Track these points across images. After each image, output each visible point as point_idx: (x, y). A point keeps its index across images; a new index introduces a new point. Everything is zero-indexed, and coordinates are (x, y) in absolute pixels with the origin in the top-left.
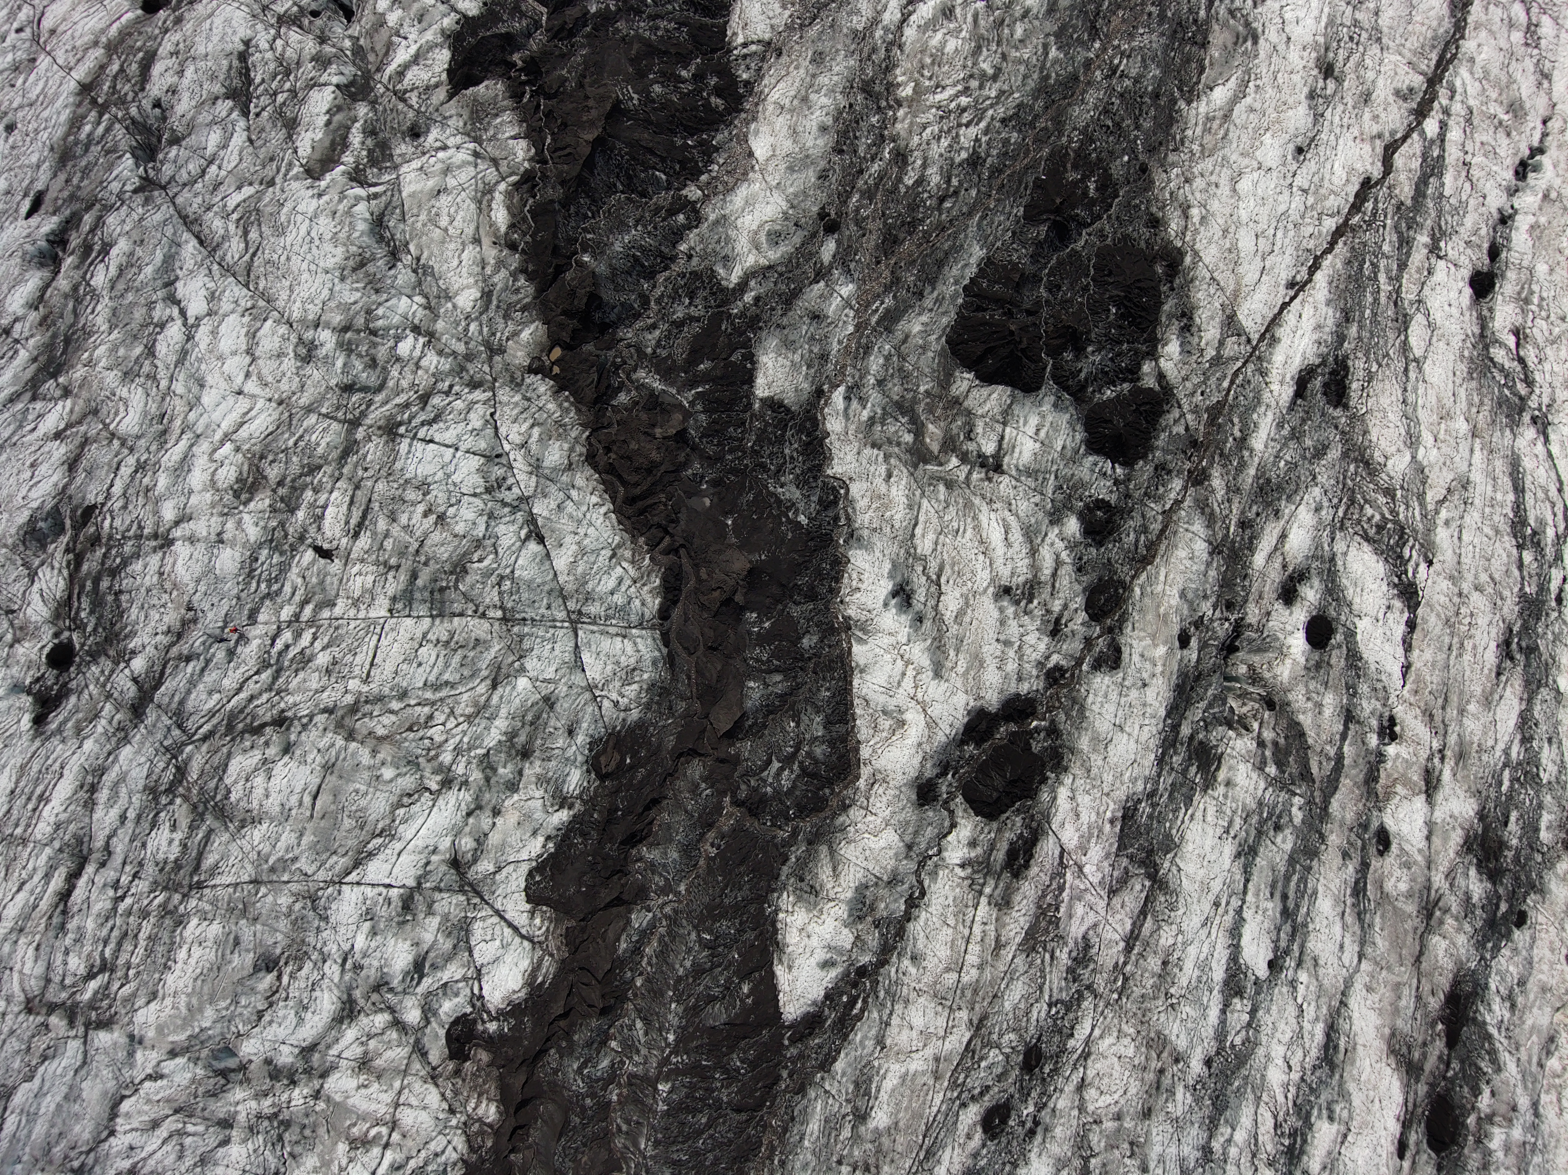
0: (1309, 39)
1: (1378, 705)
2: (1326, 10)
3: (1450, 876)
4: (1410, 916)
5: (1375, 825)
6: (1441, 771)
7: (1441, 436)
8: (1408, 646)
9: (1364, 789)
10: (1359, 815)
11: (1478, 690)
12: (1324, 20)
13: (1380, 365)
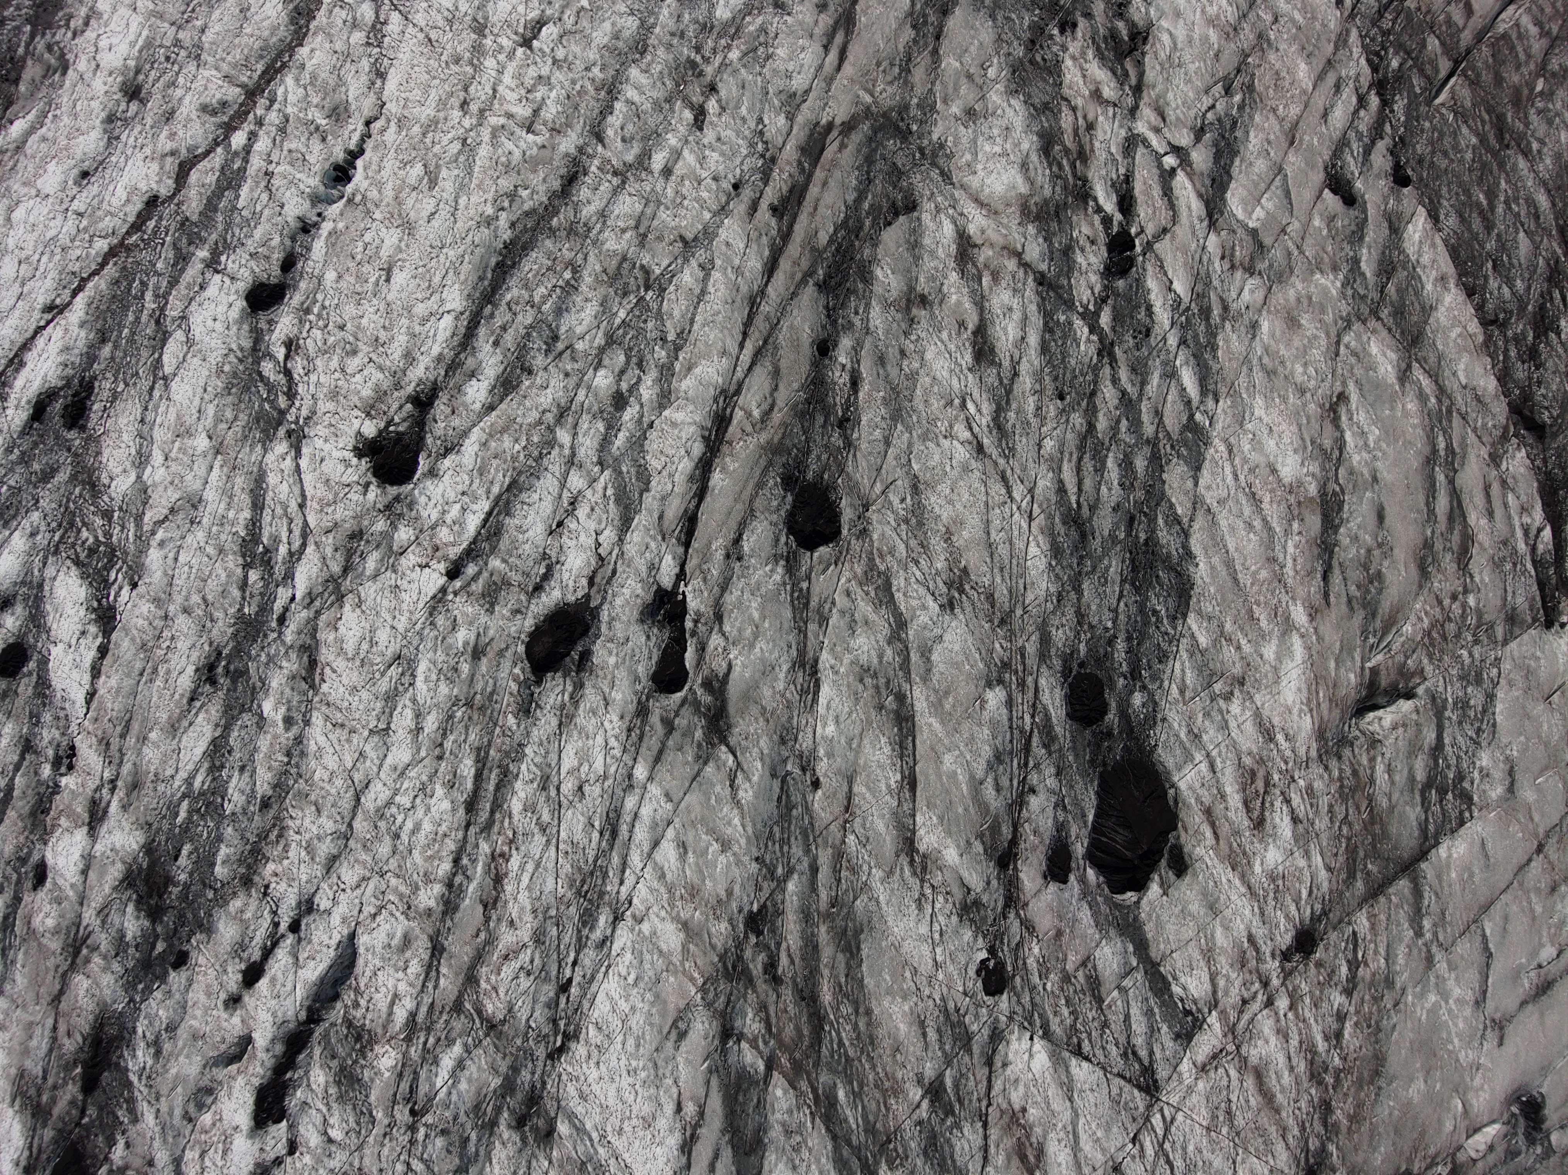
0: (118, 63)
1: (56, 734)
2: (145, 33)
3: (103, 912)
4: (54, 953)
5: (36, 857)
6: (109, 802)
7: (173, 455)
8: (96, 672)
9: (29, 823)
10: (19, 848)
11: (164, 716)
12: (140, 42)
13: (127, 385)
